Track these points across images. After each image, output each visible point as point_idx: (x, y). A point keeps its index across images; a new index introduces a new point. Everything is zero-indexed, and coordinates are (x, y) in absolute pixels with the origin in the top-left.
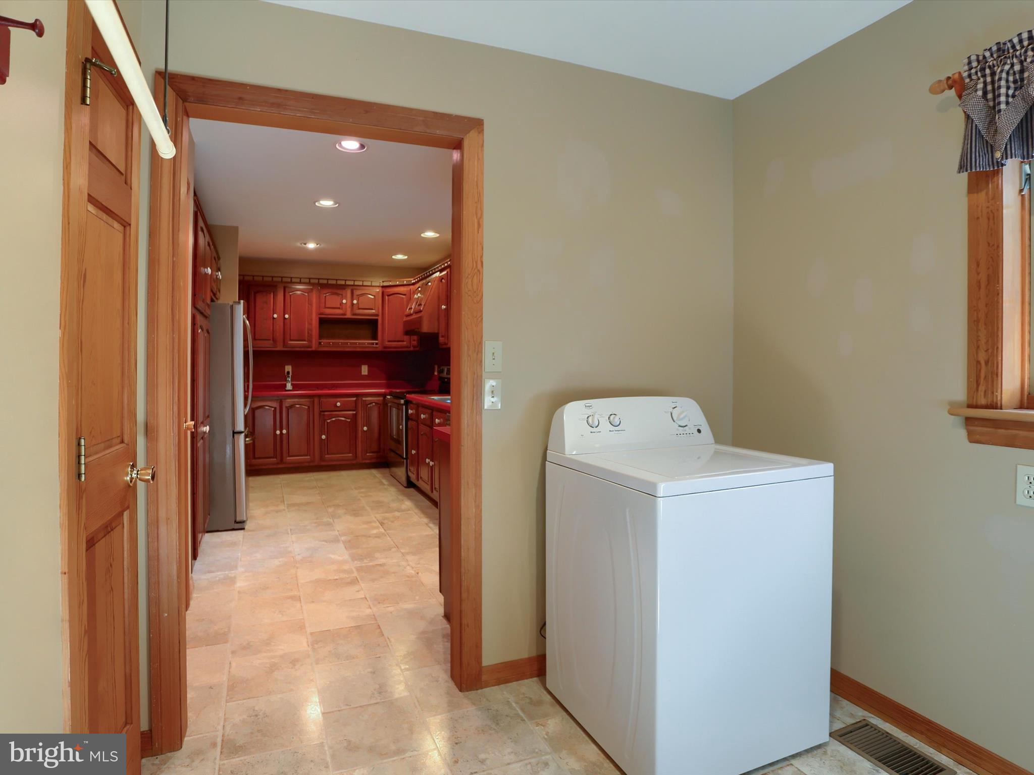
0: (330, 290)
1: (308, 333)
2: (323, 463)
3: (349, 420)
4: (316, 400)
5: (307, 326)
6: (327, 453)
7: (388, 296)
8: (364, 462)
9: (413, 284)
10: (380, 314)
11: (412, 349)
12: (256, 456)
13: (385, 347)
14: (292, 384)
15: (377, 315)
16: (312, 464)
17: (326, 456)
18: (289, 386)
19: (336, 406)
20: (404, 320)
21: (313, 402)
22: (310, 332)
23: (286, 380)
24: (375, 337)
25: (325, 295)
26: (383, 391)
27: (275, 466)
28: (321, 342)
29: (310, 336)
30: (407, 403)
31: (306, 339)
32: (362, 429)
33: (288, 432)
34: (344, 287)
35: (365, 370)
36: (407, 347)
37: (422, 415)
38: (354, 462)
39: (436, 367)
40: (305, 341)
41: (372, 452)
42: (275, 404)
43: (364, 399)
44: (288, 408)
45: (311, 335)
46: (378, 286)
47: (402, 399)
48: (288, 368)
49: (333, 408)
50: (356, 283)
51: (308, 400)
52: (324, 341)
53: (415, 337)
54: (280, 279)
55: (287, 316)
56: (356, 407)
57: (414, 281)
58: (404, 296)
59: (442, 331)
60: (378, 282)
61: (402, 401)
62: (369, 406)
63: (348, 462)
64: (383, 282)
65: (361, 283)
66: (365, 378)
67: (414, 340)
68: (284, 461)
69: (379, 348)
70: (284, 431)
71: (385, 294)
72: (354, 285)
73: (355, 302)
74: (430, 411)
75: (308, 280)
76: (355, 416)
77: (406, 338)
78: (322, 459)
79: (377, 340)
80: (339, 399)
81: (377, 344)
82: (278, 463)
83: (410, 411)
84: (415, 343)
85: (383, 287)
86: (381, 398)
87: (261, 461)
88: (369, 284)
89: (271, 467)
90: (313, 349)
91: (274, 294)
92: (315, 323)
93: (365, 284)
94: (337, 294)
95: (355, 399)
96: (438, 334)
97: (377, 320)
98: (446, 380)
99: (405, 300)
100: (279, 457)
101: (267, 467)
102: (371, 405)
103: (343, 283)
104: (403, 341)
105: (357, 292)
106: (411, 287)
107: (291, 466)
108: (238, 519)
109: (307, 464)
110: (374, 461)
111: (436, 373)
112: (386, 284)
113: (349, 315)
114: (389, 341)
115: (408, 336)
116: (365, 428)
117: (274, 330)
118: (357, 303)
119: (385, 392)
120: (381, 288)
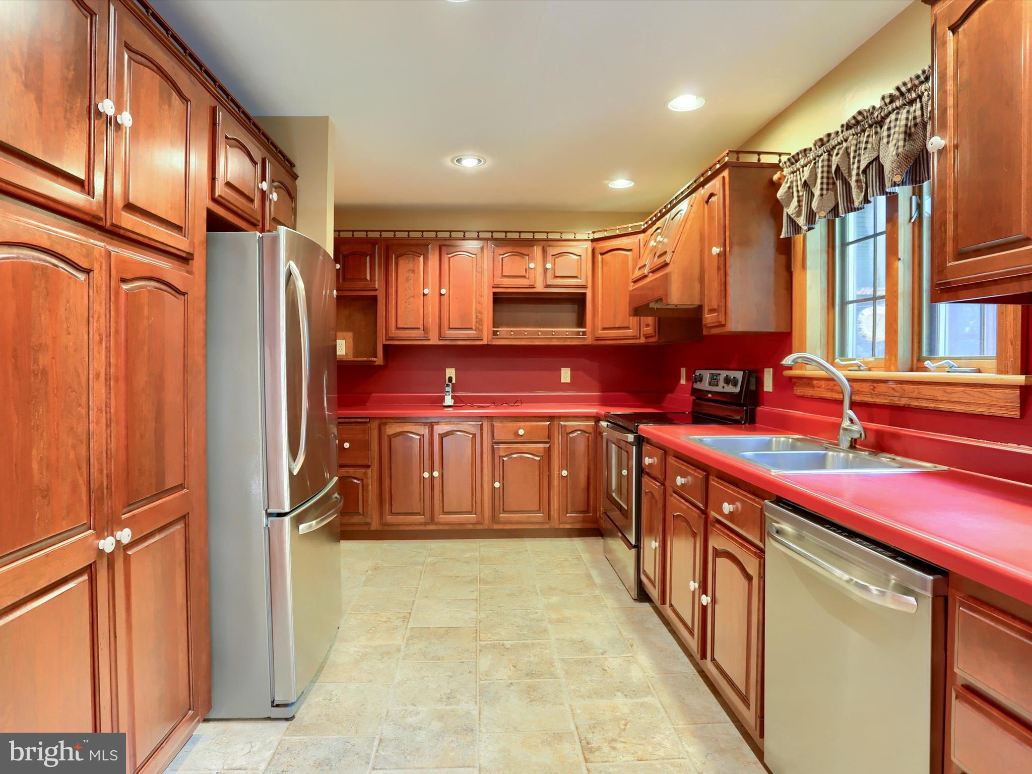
0: (510, 249)
1: (476, 317)
2: (496, 527)
3: (539, 458)
4: (486, 425)
5: (474, 306)
6: (503, 510)
7: (602, 254)
8: (562, 526)
9: (644, 231)
10: (590, 284)
11: (642, 340)
12: (393, 512)
13: (598, 339)
14: (453, 397)
15: (585, 287)
16: (479, 527)
17: (501, 515)
18: (449, 401)
19: (516, 434)
20: (631, 288)
21: (482, 426)
22: (478, 314)
23: (443, 391)
24: (581, 322)
25: (501, 256)
26: (595, 411)
27: (422, 528)
28: (497, 331)
29: (479, 321)
30: (640, 441)
31: (474, 328)
32: (560, 474)
33: (442, 475)
34: (531, 243)
35: (566, 375)
36: (634, 338)
37: (679, 478)
38: (547, 526)
39: (683, 371)
40: (471, 329)
41: (577, 512)
42: (425, 431)
43: (562, 423)
44: (442, 436)
45: (481, 320)
46: (586, 240)
47: (631, 432)
48: (451, 372)
49: (511, 438)
50: (551, 236)
51: (473, 424)
52: (503, 330)
53: (650, 320)
54: (433, 235)
55: (443, 291)
56: (549, 437)
57: (646, 226)
58: (628, 253)
59: (712, 299)
60: (585, 234)
61: (631, 437)
62: (571, 435)
63: (537, 527)
64: (593, 233)
65: (557, 236)
66: (566, 387)
67: (647, 325)
68: (436, 520)
69: (589, 340)
70: (436, 474)
71: (597, 252)
72: (547, 240)
73: (549, 266)
74: (700, 475)
75: (477, 234)
76: (549, 451)
77: (634, 320)
78: (494, 518)
79: (585, 328)
80: (522, 424)
81: (584, 333)
82: (426, 524)
83: (647, 461)
84: (649, 330)
85: (593, 240)
86: (592, 423)
87: (401, 519)
88: (571, 237)
89: (417, 528)
90: (485, 342)
91: (424, 257)
92: (488, 301)
93: (565, 237)
94: (522, 255)
95: (548, 423)
96: (700, 308)
97: (584, 294)
98: (710, 395)
99: (630, 258)
100: (428, 513)
101: (411, 528)
102: (575, 434)
103: (530, 236)
104: (628, 328)
105: (552, 251)
106: (641, 236)
107: (446, 528)
108: (279, 699)
109: (471, 527)
110: (578, 526)
111: (683, 381)
112: (597, 236)
113: (540, 288)
114: (604, 329)
115: (636, 317)
116: (565, 473)
117: (425, 313)
118: (552, 268)
119: (597, 413)
120: (590, 243)
